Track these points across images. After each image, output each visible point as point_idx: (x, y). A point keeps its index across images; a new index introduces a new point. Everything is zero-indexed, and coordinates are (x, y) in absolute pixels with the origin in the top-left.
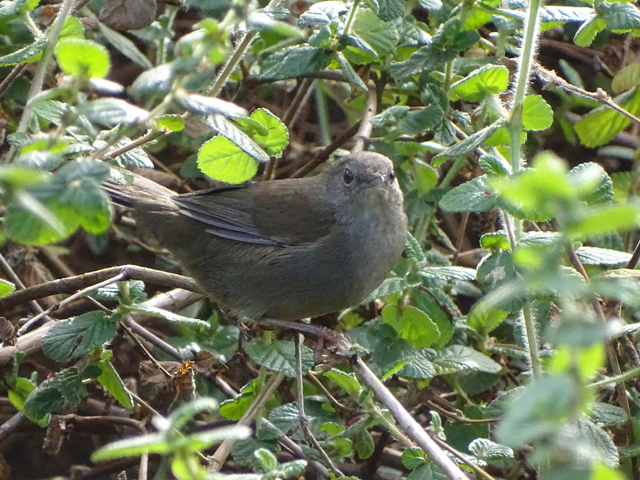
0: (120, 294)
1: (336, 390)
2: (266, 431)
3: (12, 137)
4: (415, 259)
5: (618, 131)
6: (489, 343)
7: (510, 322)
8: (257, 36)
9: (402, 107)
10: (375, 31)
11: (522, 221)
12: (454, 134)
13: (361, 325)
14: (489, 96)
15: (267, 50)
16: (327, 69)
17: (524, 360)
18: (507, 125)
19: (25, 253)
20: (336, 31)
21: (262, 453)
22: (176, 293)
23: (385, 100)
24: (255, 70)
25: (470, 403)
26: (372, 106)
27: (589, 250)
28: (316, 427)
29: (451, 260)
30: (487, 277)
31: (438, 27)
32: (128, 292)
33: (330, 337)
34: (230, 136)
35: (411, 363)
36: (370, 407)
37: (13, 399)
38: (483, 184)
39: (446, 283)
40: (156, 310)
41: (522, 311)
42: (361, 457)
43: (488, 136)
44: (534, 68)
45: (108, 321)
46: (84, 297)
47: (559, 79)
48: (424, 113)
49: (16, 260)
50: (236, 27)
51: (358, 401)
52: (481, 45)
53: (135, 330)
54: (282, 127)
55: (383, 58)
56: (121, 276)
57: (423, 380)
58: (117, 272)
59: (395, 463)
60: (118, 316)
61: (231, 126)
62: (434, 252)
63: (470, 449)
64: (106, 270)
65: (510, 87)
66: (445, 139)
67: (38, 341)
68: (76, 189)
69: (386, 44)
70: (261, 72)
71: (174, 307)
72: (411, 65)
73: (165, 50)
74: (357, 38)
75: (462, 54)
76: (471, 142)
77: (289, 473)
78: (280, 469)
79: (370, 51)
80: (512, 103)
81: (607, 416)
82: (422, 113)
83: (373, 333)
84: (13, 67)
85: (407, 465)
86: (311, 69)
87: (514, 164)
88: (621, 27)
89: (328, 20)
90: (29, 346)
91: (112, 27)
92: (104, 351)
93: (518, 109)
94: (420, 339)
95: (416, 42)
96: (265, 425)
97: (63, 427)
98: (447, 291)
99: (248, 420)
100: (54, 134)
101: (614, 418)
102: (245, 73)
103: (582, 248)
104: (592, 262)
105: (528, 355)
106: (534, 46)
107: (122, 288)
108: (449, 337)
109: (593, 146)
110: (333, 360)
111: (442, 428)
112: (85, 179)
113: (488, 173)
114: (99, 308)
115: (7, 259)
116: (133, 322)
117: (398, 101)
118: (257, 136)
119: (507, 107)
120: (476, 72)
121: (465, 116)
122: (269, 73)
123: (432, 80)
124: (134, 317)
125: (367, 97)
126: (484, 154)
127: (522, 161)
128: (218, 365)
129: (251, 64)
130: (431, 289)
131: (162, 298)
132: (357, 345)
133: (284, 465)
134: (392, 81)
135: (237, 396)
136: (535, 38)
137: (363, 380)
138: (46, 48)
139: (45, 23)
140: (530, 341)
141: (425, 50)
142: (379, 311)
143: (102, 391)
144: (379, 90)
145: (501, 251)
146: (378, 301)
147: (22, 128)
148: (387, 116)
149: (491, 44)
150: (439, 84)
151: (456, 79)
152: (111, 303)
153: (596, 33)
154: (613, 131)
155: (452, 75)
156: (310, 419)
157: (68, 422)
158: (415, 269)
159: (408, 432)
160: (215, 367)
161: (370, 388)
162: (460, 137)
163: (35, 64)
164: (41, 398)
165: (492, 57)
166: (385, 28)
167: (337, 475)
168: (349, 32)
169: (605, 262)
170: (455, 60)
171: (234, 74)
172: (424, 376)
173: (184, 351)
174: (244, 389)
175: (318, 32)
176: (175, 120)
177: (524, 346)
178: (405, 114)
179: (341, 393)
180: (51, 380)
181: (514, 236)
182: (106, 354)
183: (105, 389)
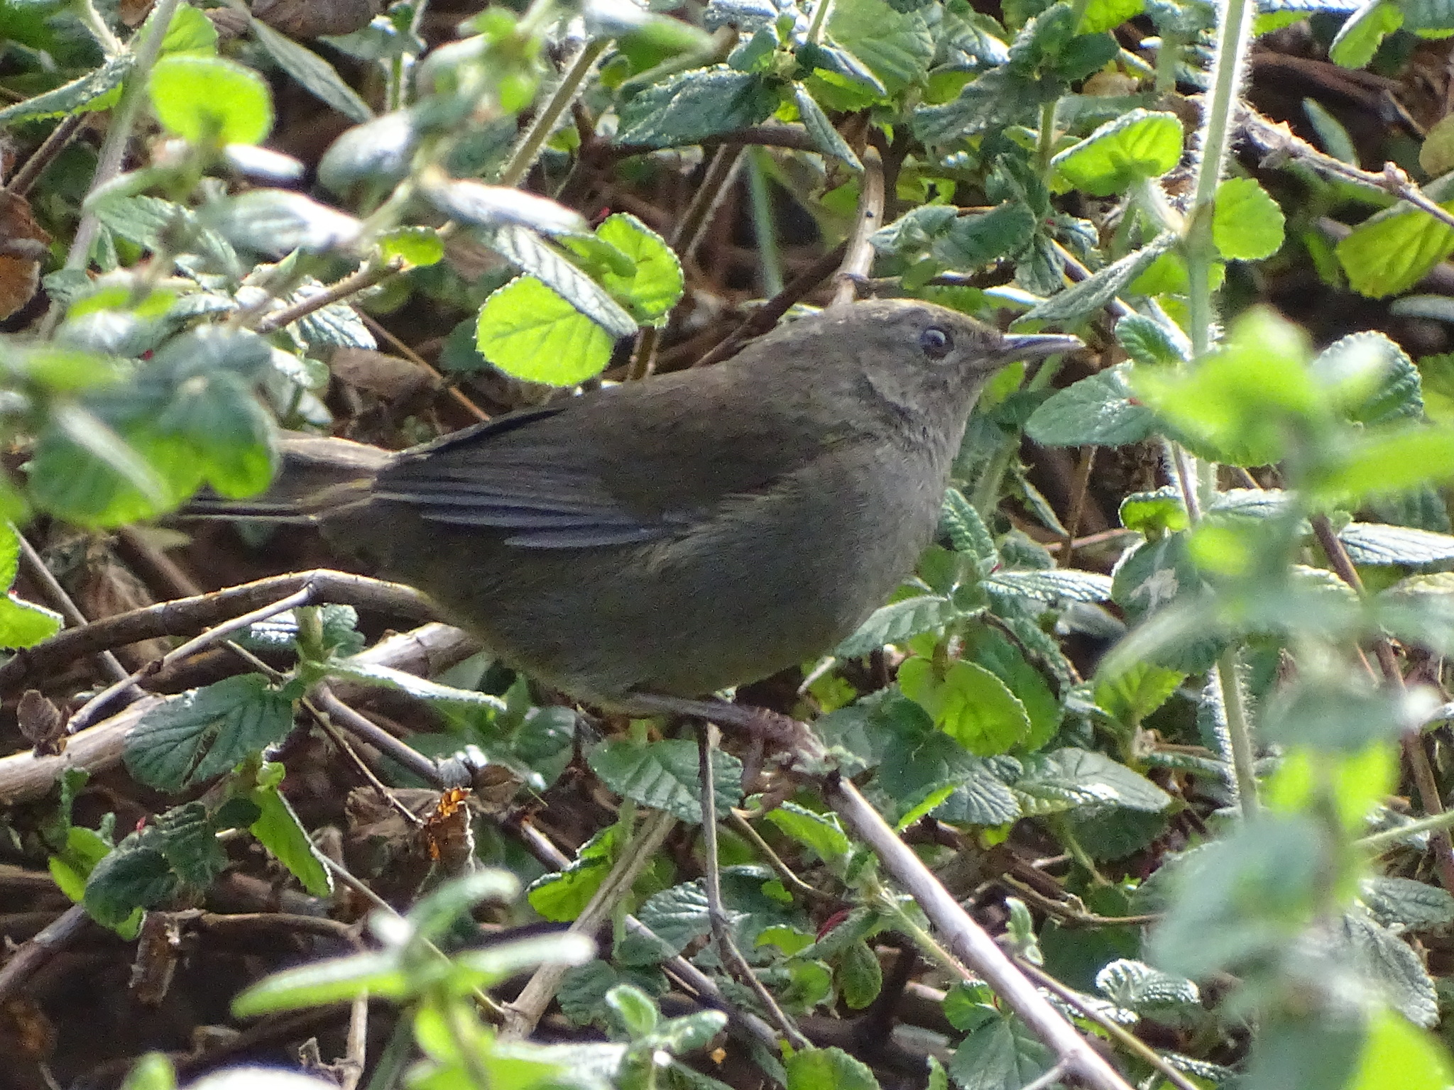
0: (302, 635)
1: (794, 852)
2: (636, 945)
3: (55, 281)
4: (973, 553)
5: (1435, 260)
6: (1144, 744)
7: (1190, 694)
8: (610, 49)
9: (942, 208)
10: (879, 36)
11: (1214, 466)
12: (1059, 269)
13: (851, 703)
14: (1141, 182)
15: (636, 79)
16: (770, 122)
17: (1222, 780)
18: (1180, 248)
19: (87, 544)
20: (790, 36)
21: (623, 996)
22: (431, 633)
23: (903, 192)
24: (607, 125)
25: (1101, 880)
26: (875, 205)
27: (1368, 531)
28: (751, 936)
29: (1055, 554)
30: (1136, 594)
31: (1022, 26)
32: (319, 630)
33: (776, 733)
34: (548, 275)
35: (964, 790)
36: (871, 890)
37: (60, 875)
38: (1124, 382)
39: (1044, 608)
40: (384, 673)
41: (1215, 670)
42: (850, 1003)
43: (1137, 272)
44: (1240, 117)
45: (275, 700)
46: (219, 643)
47: (1298, 142)
48: (991, 222)
49: (66, 559)
50: (563, 28)
51: (844, 876)
52: (1122, 67)
53: (337, 719)
54: (667, 258)
55: (900, 96)
56: (302, 595)
57: (994, 827)
58: (295, 587)
59: (930, 1017)
60: (297, 686)
61: (549, 254)
62: (1018, 537)
63: (1100, 983)
64: (268, 581)
65: (1187, 161)
66: (1040, 279)
67: (118, 745)
68: (194, 399)
69: (904, 65)
70: (621, 130)
71: (424, 665)
72: (961, 113)
73: (404, 80)
74: (838, 51)
75: (1077, 88)
76: (1098, 286)
77: (685, 1041)
78: (665, 1032)
79: (868, 79)
80: (1192, 198)
81: (1410, 907)
82: (987, 220)
83: (880, 720)
84: (55, 121)
85: (956, 1022)
86: (734, 121)
87: (1196, 336)
88: (1437, 24)
89: (772, 10)
90: (97, 756)
91: (283, 29)
92: (266, 765)
93: (1206, 211)
94: (984, 736)
95: (973, 61)
96: (632, 932)
97: (175, 939)
98: (1048, 625)
99: (595, 922)
100: (144, 273)
101: (1425, 912)
102: (586, 132)
103: (1352, 526)
104: (1375, 559)
105: (1230, 770)
106: (1241, 66)
107: (305, 623)
108: (1052, 729)
109: (1379, 295)
110: (785, 783)
111: (1033, 938)
112: (217, 374)
113: (1138, 358)
114: (255, 668)
115: (45, 557)
116: (333, 701)
117: (933, 193)
118: (610, 277)
119: (1180, 206)
120: (1108, 127)
121: (1085, 228)
122: (638, 132)
123: (1009, 146)
124: (335, 689)
125: (863, 186)
126: (1129, 313)
127: (1214, 329)
128: (524, 797)
129: (599, 112)
130: (1010, 622)
131: (398, 644)
132: (839, 749)
133: (675, 1023)
134: (919, 150)
135: (570, 865)
136: (1243, 50)
137: (854, 830)
138: (131, 79)
139: (130, 22)
140: (1235, 740)
141: (993, 78)
142: (893, 672)
143: (263, 856)
144: (890, 168)
145: (1167, 534)
146: (889, 648)
147: (76, 260)
148: (908, 229)
149: (1144, 64)
150: (1025, 155)
151: (1063, 144)
152: (280, 657)
153: (1380, 38)
154: (1425, 261)
155: (1055, 135)
156: (736, 918)
157: (186, 927)
158: (973, 576)
159: (958, 947)
160: (519, 799)
161: (870, 847)
162: (1074, 275)
163: (108, 113)
164: (123, 874)
165: (1146, 93)
166: (902, 28)
167: (797, 1046)
168: (821, 37)
169: (1404, 558)
170: (1062, 100)
171: (559, 135)
172: (994, 820)
173: (447, 765)
174: (585, 851)
175: (750, 37)
176: (423, 239)
177: (1220, 751)
178: (948, 225)
179: (807, 859)
180: (147, 831)
181: (1196, 500)
182: (270, 772)
183: (270, 852)
